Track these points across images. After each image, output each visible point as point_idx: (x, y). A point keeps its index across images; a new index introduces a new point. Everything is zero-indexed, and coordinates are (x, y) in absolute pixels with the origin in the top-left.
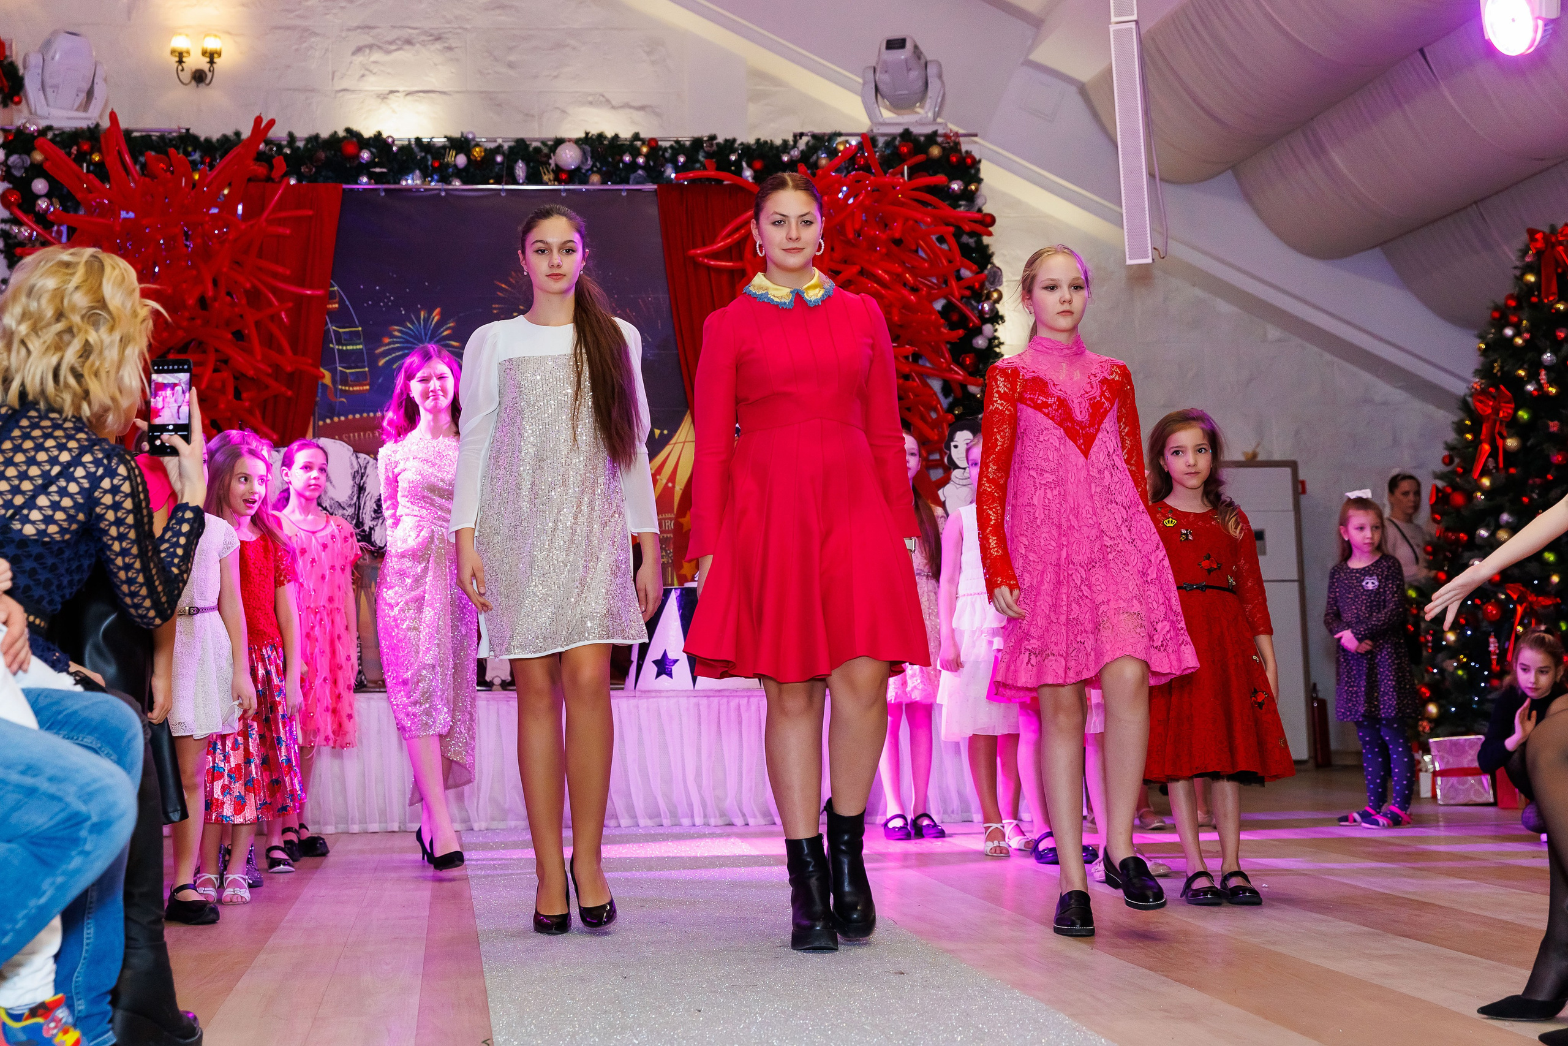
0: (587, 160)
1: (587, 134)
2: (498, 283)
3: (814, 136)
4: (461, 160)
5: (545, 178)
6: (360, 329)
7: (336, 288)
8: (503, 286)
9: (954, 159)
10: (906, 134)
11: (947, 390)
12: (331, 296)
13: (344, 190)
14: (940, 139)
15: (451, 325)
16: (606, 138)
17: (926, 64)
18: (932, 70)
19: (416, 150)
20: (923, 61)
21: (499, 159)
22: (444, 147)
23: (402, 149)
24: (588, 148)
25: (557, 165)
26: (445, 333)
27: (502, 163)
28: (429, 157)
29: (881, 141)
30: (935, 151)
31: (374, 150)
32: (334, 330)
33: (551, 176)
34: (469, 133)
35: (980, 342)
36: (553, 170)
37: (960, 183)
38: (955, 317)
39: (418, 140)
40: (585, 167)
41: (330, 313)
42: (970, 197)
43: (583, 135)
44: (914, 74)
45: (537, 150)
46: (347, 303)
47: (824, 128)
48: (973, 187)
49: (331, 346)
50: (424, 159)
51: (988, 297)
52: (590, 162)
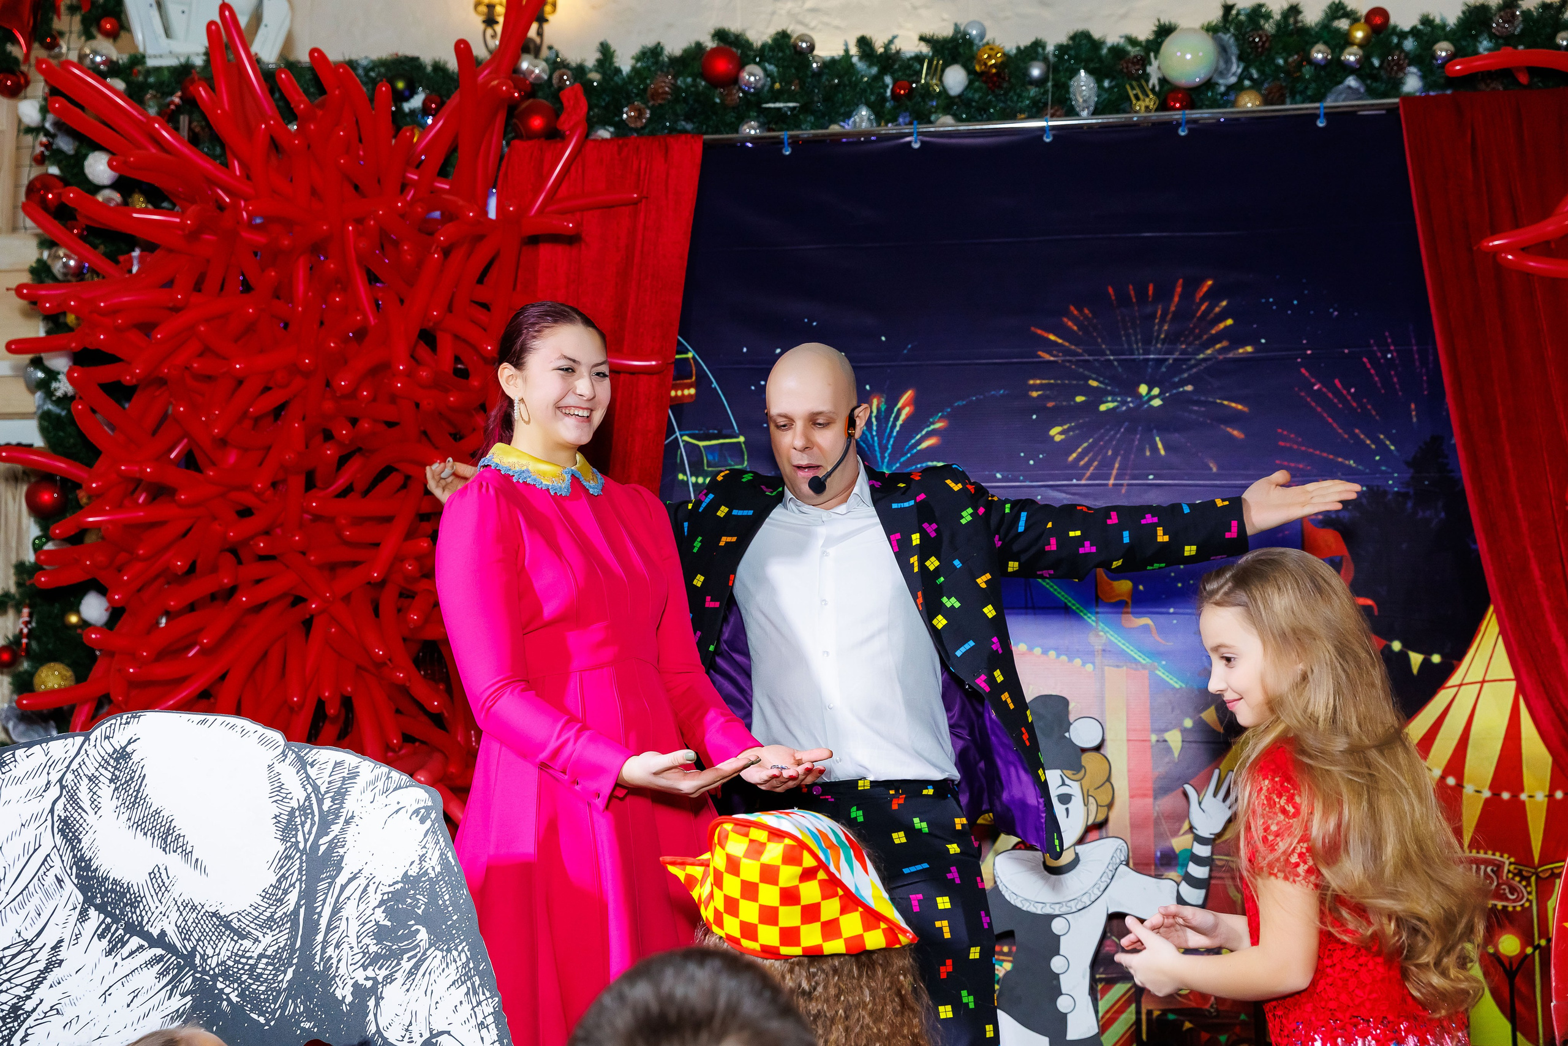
0: (1228, 62)
1: (1228, 9)
2: (1039, 332)
4: (955, 79)
5: (1139, 106)
6: (742, 439)
7: (690, 355)
8: (1052, 337)
12: (682, 371)
13: (708, 146)
15: (938, 425)
16: (1268, 16)
19: (860, 65)
21: (1036, 72)
22: (919, 58)
23: (831, 65)
24: (1228, 38)
25: (1163, 81)
26: (924, 445)
27: (1040, 82)
28: (888, 80)
31: (771, 68)
32: (687, 443)
33: (1151, 101)
34: (972, 24)
36: (1153, 90)
39: (864, 43)
40: (1223, 83)
41: (678, 406)
43: (1215, 15)
45: (1117, 52)
46: (715, 384)
49: (681, 477)
50: (878, 78)
52: (1236, 68)
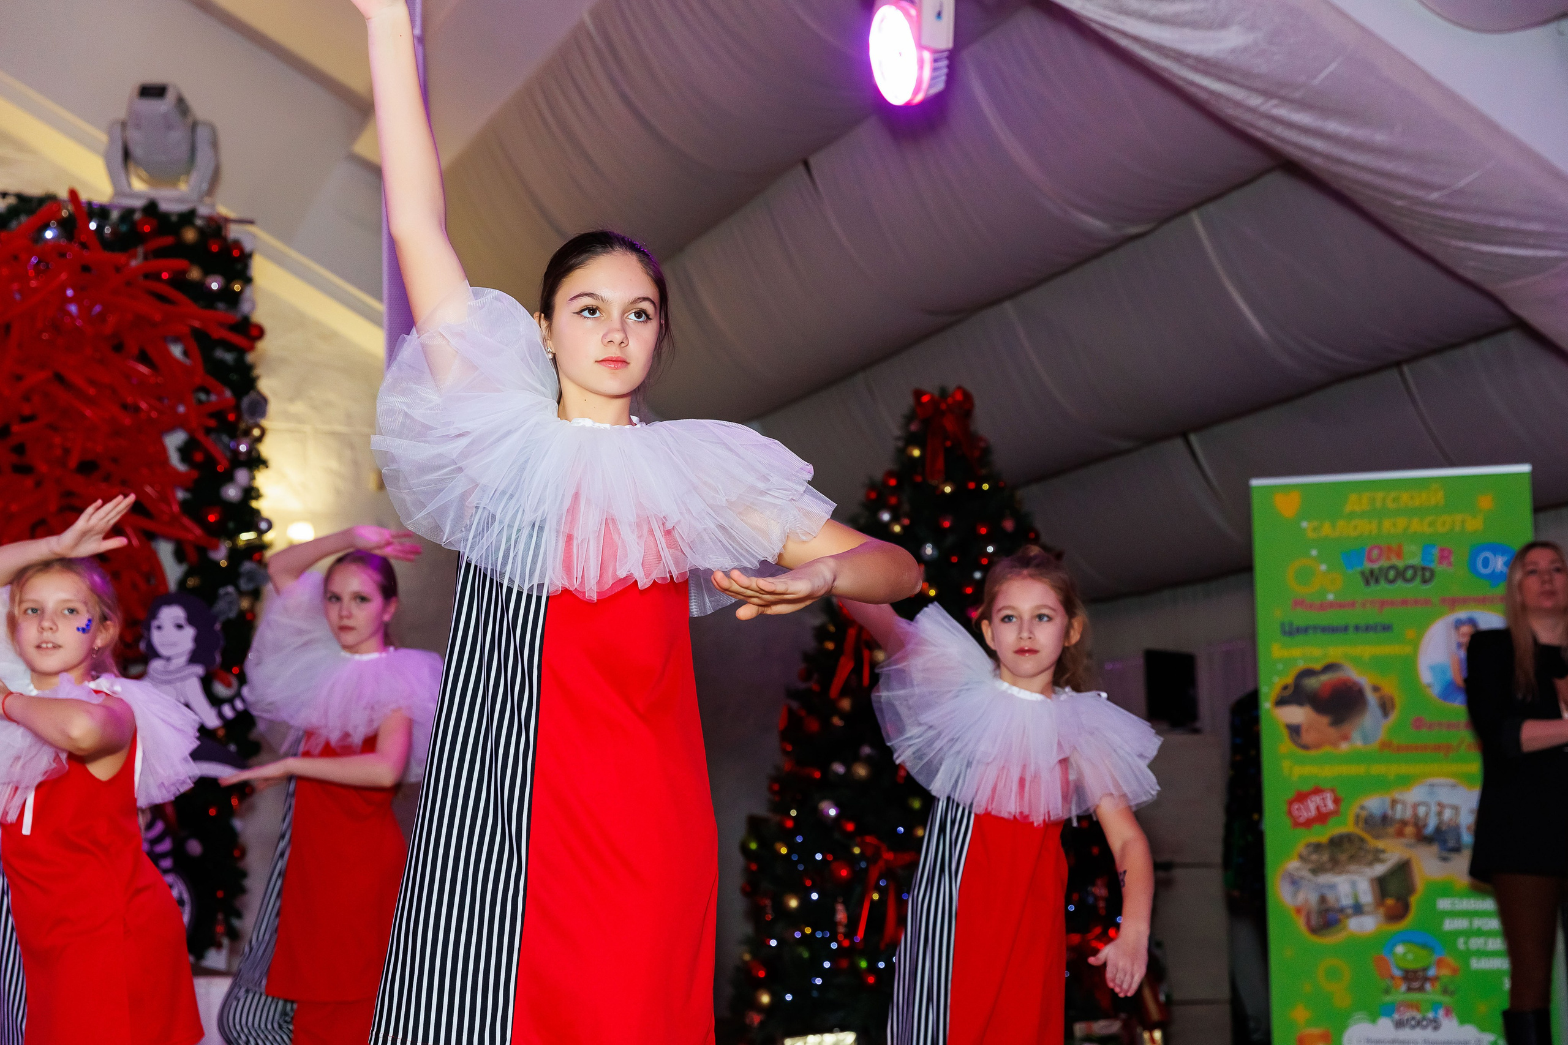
3: (21, 198)
9: (215, 248)
10: (151, 208)
11: (180, 556)
14: (199, 222)
17: (194, 126)
18: (202, 134)
20: (190, 120)
29: (115, 215)
30: (190, 235)
35: (232, 493)
37: (220, 278)
38: (199, 457)
42: (232, 299)
44: (178, 136)
47: (34, 189)
48: (237, 287)
51: (247, 432)
